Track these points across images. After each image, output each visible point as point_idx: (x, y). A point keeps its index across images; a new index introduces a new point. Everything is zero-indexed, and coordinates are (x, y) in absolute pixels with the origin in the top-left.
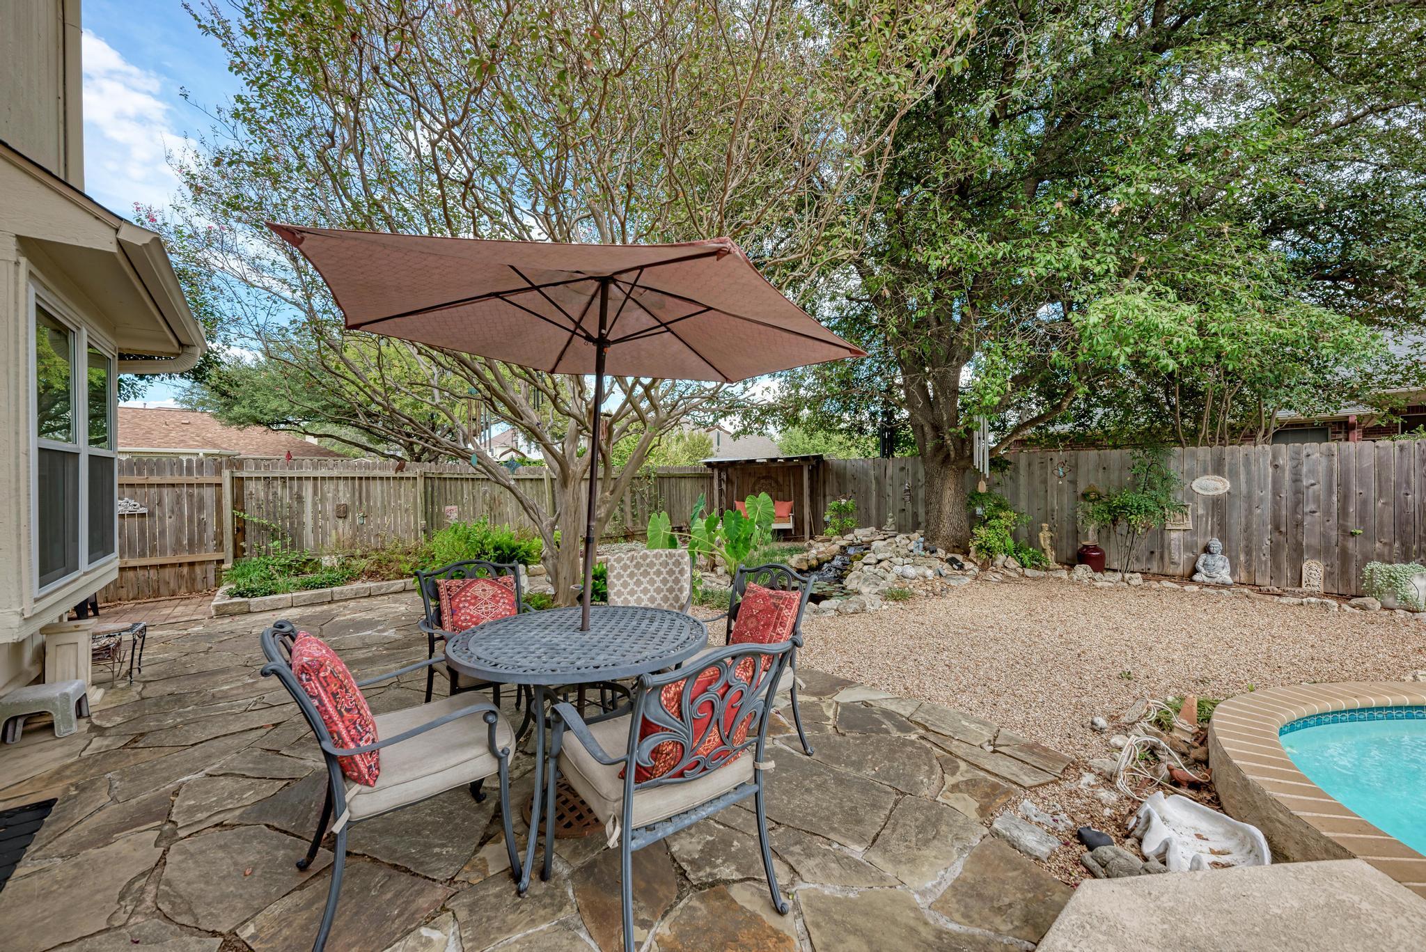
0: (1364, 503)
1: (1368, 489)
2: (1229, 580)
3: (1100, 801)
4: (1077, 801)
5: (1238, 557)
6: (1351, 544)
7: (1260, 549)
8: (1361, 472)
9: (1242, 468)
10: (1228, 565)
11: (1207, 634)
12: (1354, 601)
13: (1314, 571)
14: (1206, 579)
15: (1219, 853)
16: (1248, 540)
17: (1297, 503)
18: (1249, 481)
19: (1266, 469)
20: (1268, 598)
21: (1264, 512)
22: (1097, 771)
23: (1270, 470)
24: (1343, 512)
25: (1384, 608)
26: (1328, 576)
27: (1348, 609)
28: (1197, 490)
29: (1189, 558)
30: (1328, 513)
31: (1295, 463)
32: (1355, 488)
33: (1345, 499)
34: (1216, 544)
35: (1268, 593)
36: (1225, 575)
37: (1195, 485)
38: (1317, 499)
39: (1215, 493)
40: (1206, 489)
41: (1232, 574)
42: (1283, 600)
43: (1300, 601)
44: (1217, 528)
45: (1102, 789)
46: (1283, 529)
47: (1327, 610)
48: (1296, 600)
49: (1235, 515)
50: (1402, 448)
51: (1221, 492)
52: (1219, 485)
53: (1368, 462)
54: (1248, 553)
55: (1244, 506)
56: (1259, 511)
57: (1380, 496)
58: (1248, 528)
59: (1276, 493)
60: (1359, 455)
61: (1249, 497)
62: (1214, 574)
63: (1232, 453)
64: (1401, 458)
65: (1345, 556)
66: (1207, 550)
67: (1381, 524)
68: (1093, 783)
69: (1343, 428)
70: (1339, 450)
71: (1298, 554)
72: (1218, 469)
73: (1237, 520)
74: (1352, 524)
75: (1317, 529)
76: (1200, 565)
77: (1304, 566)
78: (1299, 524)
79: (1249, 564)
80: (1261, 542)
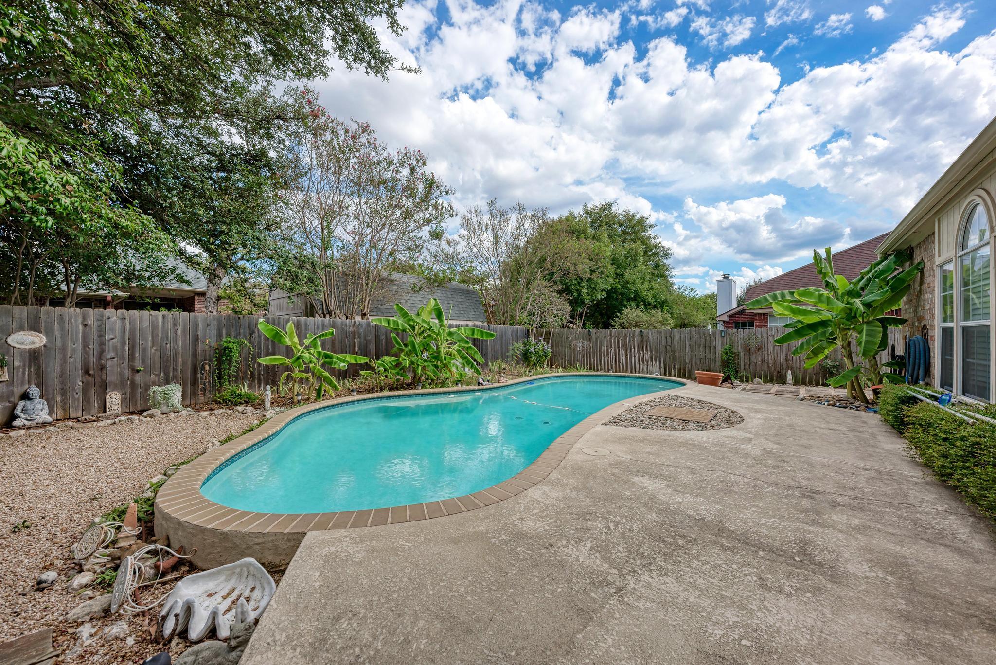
0: (144, 350)
1: (147, 341)
2: (49, 419)
3: (117, 638)
4: (96, 658)
5: (54, 398)
6: (137, 378)
7: (74, 389)
8: (142, 330)
9: (57, 326)
10: (46, 406)
11: (64, 464)
12: (145, 414)
13: (114, 399)
14: (26, 423)
15: (229, 594)
16: (63, 383)
17: (101, 353)
18: (63, 337)
19: (77, 327)
20: (89, 425)
21: (77, 360)
22: (87, 618)
23: (80, 327)
24: (132, 357)
25: (163, 414)
26: (123, 401)
27: (144, 419)
28: (13, 344)
29: (5, 408)
30: (122, 358)
31: (99, 323)
32: (139, 341)
33: (132, 349)
34: (35, 391)
35: (85, 421)
36: (43, 415)
37: (10, 340)
38: (115, 349)
39: (32, 347)
40: (22, 344)
41: (50, 414)
42: (101, 424)
43: (113, 421)
44: (34, 377)
45: (107, 630)
46: (92, 372)
47: (132, 423)
48: (110, 422)
49: (52, 364)
50: (164, 316)
51: (37, 346)
52: (37, 340)
53: (146, 324)
54: (64, 393)
55: (59, 356)
56: (72, 360)
57: (153, 346)
58: (62, 374)
59: (86, 345)
60: (141, 319)
61: (64, 349)
62: (34, 417)
63: (48, 313)
64: (164, 322)
65: (133, 386)
66: (25, 396)
67: (154, 363)
68: (93, 631)
69: (103, 303)
70: (129, 315)
71: (103, 388)
72: (35, 327)
73: (52, 369)
74: (138, 365)
75: (116, 370)
76: (18, 411)
77: (107, 397)
78: (103, 368)
79: (64, 402)
80: (75, 384)
